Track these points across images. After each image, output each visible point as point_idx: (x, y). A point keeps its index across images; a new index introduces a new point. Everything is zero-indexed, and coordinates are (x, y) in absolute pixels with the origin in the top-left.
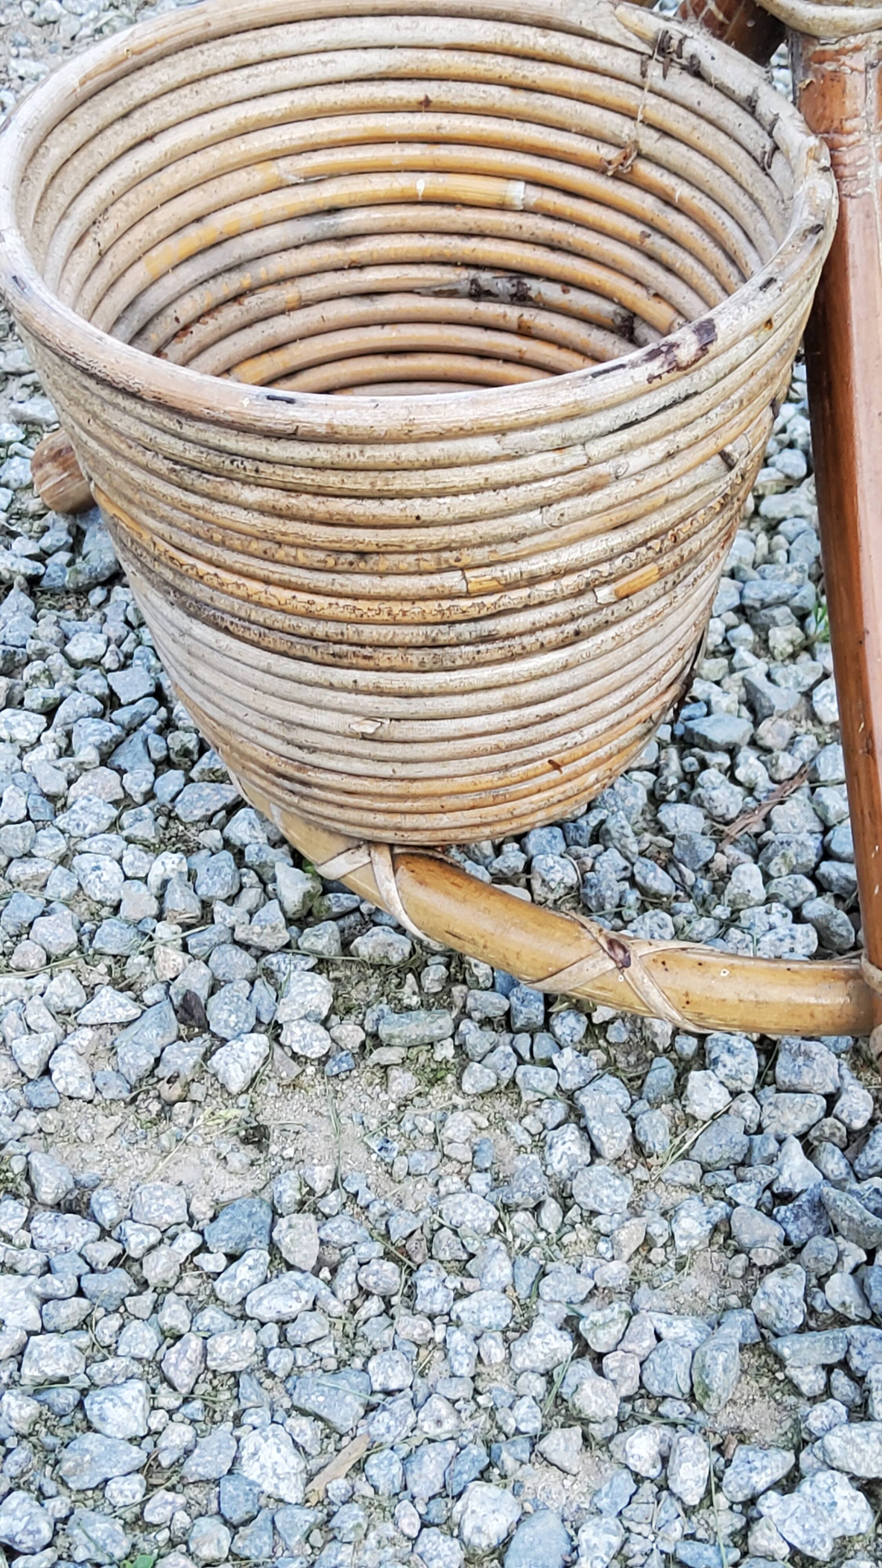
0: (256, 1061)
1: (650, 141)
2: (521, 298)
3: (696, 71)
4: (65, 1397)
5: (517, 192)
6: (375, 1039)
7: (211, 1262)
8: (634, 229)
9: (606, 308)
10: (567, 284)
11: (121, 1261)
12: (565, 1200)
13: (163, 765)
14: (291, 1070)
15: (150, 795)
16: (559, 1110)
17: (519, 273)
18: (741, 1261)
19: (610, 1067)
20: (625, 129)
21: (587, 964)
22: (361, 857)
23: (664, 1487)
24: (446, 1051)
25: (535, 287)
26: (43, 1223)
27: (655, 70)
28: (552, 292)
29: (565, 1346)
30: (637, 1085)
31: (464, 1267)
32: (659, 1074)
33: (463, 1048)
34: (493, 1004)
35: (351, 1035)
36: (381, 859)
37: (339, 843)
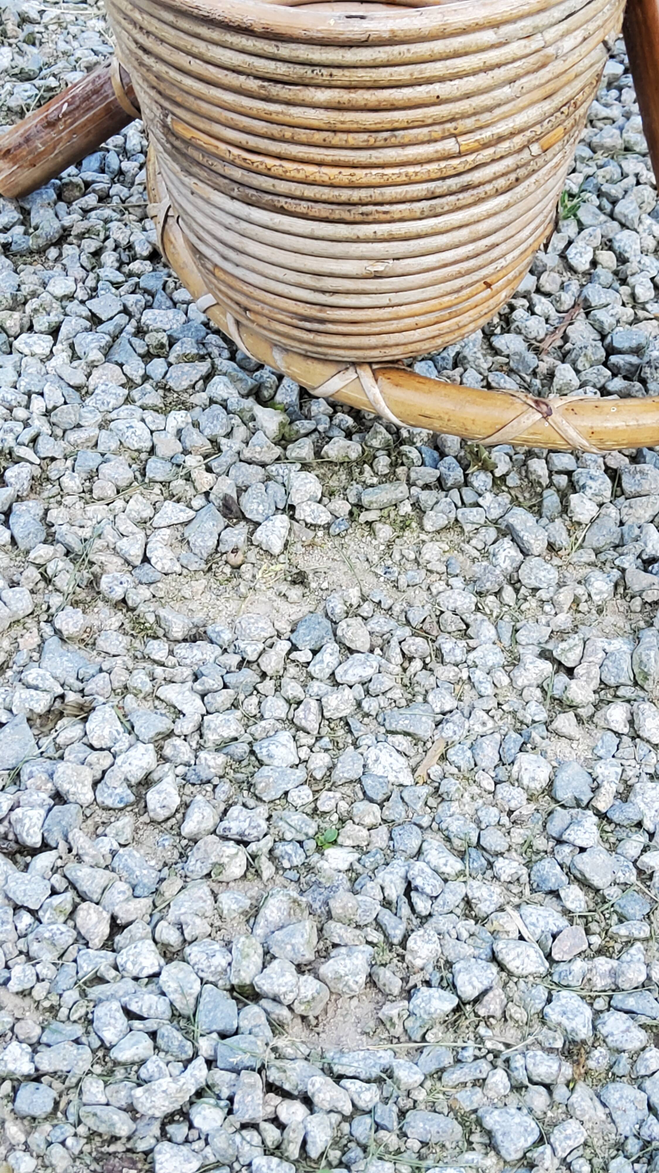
0: (284, 532)
4: (240, 749)
6: (359, 506)
7: (303, 656)
11: (244, 663)
12: (515, 584)
13: (147, 357)
14: (307, 535)
15: (146, 378)
16: (492, 533)
18: (637, 603)
19: (515, 501)
21: (523, 419)
22: (351, 374)
23: (635, 736)
24: (406, 508)
26: (182, 650)
29: (548, 667)
30: (537, 509)
31: (465, 634)
32: (551, 499)
33: (416, 505)
34: (429, 474)
35: (342, 507)
36: (366, 373)
37: (331, 369)
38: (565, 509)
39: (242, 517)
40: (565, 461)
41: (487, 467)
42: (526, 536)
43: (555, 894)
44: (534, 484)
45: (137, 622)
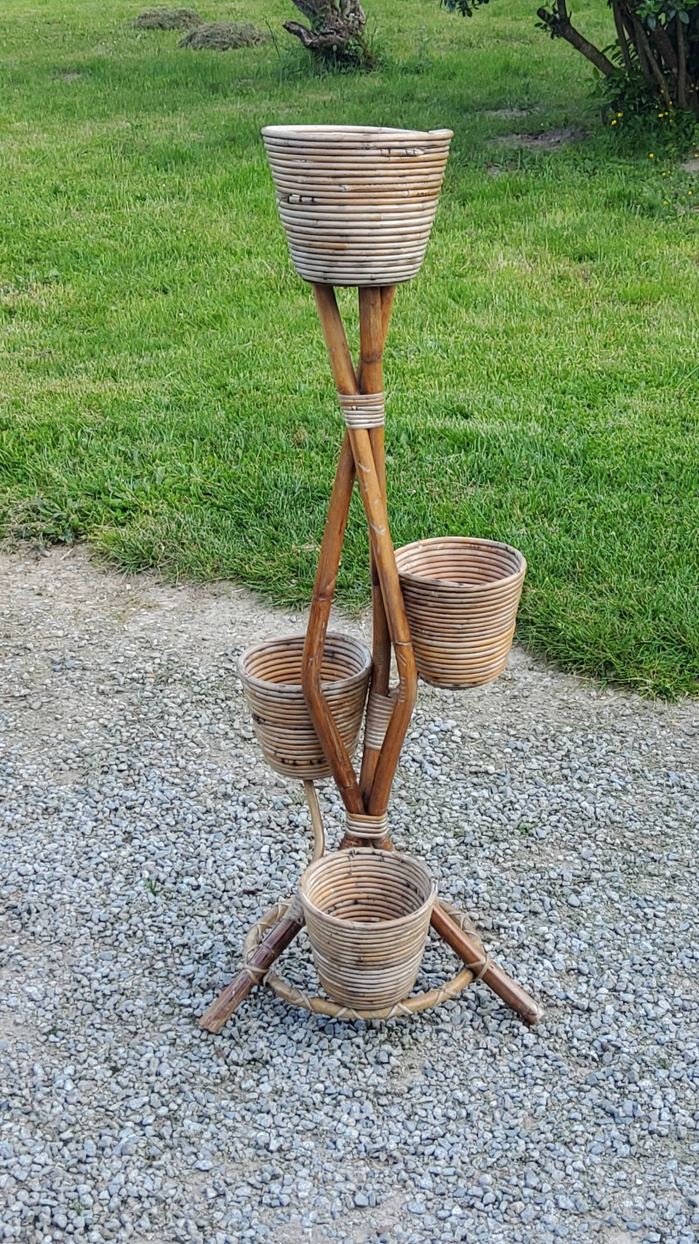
1: (354, 869)
2: (336, 909)
3: (358, 853)
5: (332, 890)
8: (354, 885)
9: (351, 901)
10: (342, 902)
17: (333, 905)
20: (348, 869)
22: (396, 1007)
25: (337, 906)
27: (351, 858)
28: (340, 905)
29: (482, 1050)
30: (437, 1024)
31: (458, 1056)
32: (439, 1020)
33: (413, 1038)
34: (407, 1031)
35: (400, 1047)
36: (400, 1005)
37: (390, 1009)
38: (442, 1021)
39: (382, 1063)
40: (429, 1011)
41: (416, 1022)
42: (446, 1028)
43: (536, 1084)
44: (429, 1020)
45: (395, 1094)
